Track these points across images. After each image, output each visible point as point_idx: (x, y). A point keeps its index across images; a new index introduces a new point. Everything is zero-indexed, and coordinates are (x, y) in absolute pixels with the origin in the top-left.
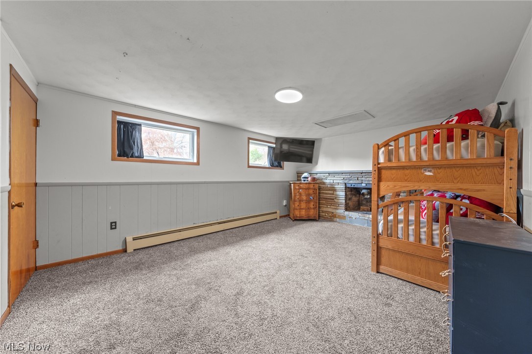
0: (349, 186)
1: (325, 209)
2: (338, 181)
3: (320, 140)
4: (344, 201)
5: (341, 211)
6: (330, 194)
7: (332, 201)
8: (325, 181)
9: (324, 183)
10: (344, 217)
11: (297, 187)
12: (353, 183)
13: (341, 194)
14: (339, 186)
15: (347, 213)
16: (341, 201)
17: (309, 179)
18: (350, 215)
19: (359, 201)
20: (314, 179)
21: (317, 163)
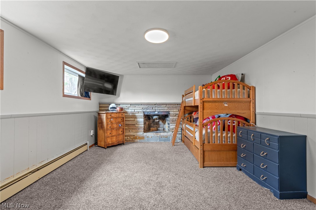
0: (146, 114)
1: (127, 134)
2: (138, 110)
4: (143, 126)
5: (141, 133)
6: (132, 121)
7: (133, 126)
8: (127, 110)
9: (126, 112)
10: (143, 138)
11: (109, 117)
12: (149, 111)
13: (141, 120)
14: (139, 114)
15: (145, 134)
16: (140, 126)
17: (118, 109)
18: (148, 135)
19: (149, 124)
20: (122, 109)
21: (119, 96)
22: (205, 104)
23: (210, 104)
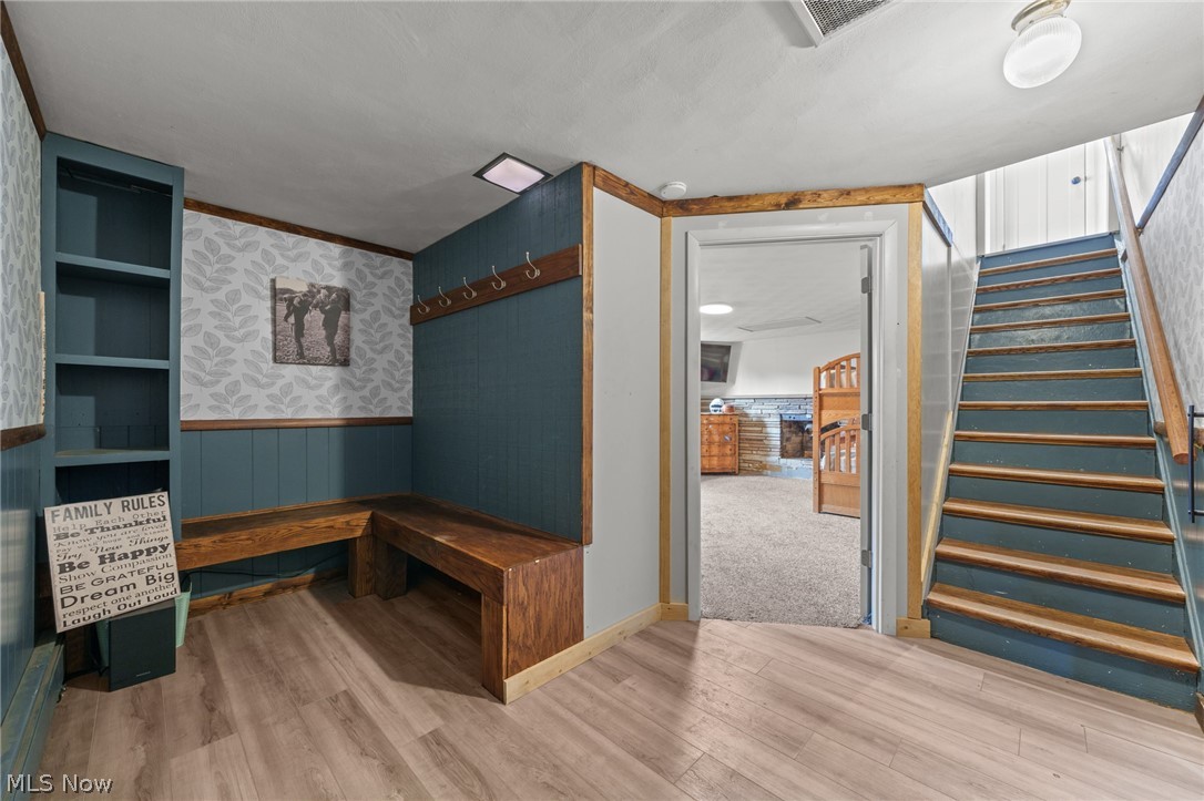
0: (786, 418)
1: (748, 457)
2: (770, 411)
3: (739, 344)
4: (779, 443)
5: (774, 458)
6: (756, 432)
7: (761, 443)
8: (748, 411)
9: (746, 415)
10: (779, 468)
11: (705, 422)
12: (793, 413)
13: (774, 432)
14: (771, 419)
15: (783, 461)
16: (774, 443)
17: (724, 408)
18: (789, 464)
19: (802, 442)
20: (731, 408)
21: (733, 382)
22: (825, 399)
23: (836, 398)
